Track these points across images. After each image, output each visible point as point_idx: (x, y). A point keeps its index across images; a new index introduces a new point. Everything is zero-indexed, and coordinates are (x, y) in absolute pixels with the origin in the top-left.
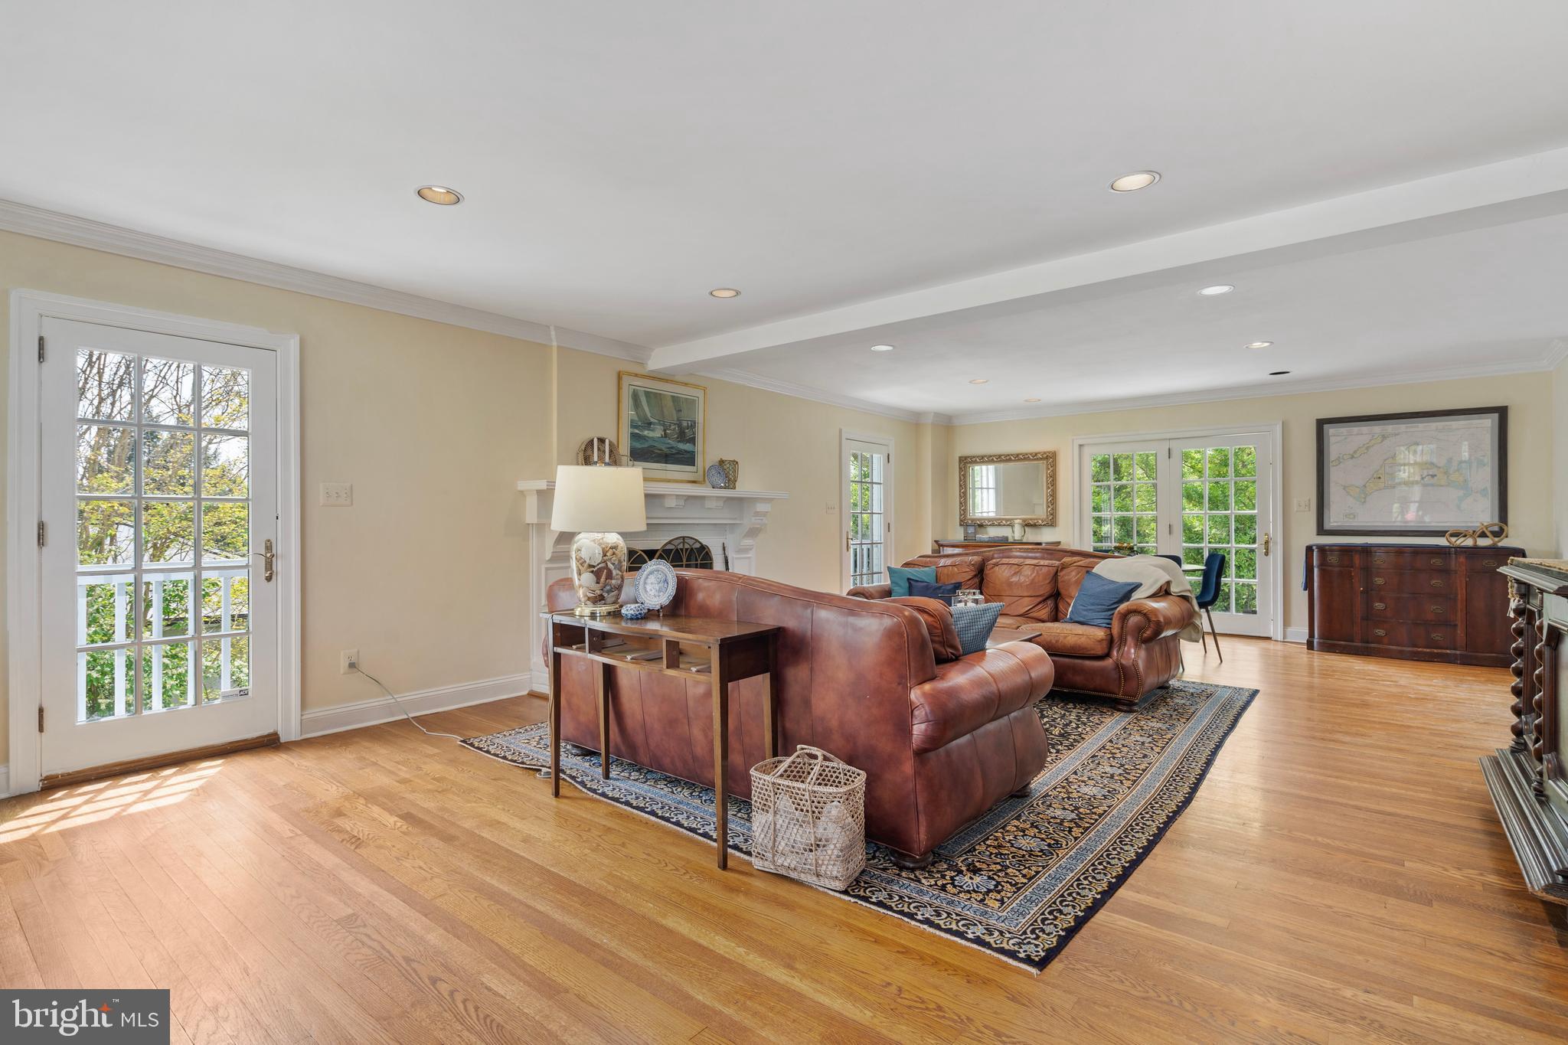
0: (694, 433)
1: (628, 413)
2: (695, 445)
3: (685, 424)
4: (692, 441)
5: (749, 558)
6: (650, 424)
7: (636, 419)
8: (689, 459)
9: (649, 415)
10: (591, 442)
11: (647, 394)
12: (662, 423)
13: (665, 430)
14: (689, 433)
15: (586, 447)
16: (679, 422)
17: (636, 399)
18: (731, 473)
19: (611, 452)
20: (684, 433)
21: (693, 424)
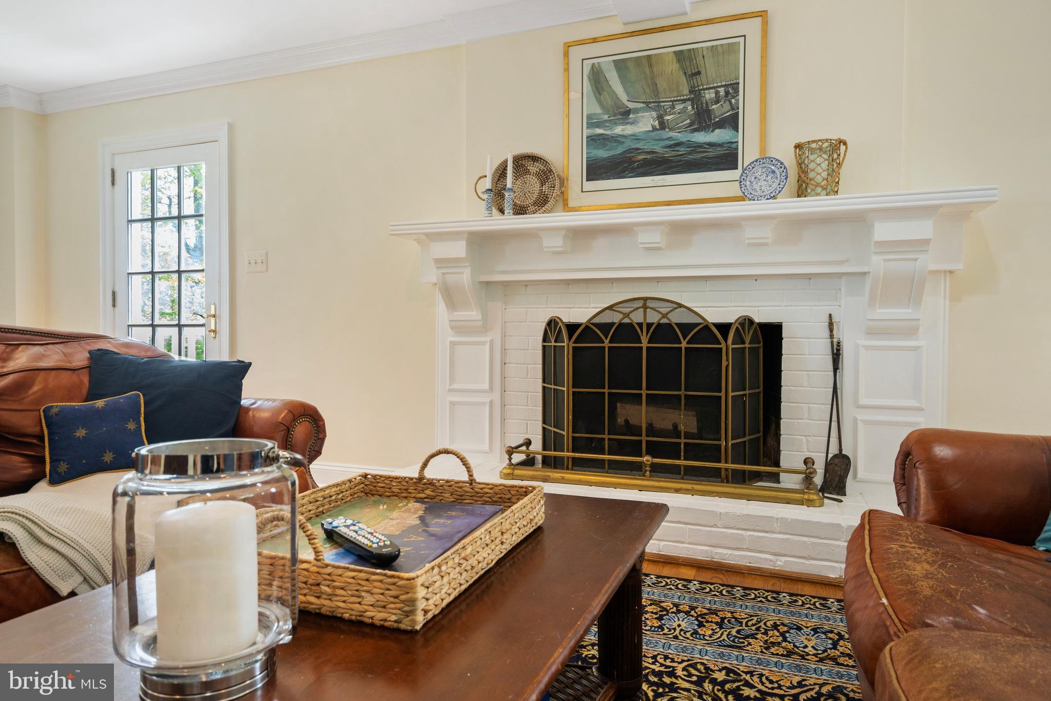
0: (734, 108)
1: (584, 105)
2: (737, 131)
3: (709, 95)
4: (732, 122)
5: (916, 349)
6: (628, 112)
7: (598, 110)
9: (623, 97)
10: (505, 163)
11: (621, 66)
12: (653, 104)
13: (660, 118)
14: (720, 110)
15: (501, 173)
16: (695, 95)
17: (597, 79)
18: (819, 166)
19: (546, 174)
20: (708, 112)
21: (732, 89)
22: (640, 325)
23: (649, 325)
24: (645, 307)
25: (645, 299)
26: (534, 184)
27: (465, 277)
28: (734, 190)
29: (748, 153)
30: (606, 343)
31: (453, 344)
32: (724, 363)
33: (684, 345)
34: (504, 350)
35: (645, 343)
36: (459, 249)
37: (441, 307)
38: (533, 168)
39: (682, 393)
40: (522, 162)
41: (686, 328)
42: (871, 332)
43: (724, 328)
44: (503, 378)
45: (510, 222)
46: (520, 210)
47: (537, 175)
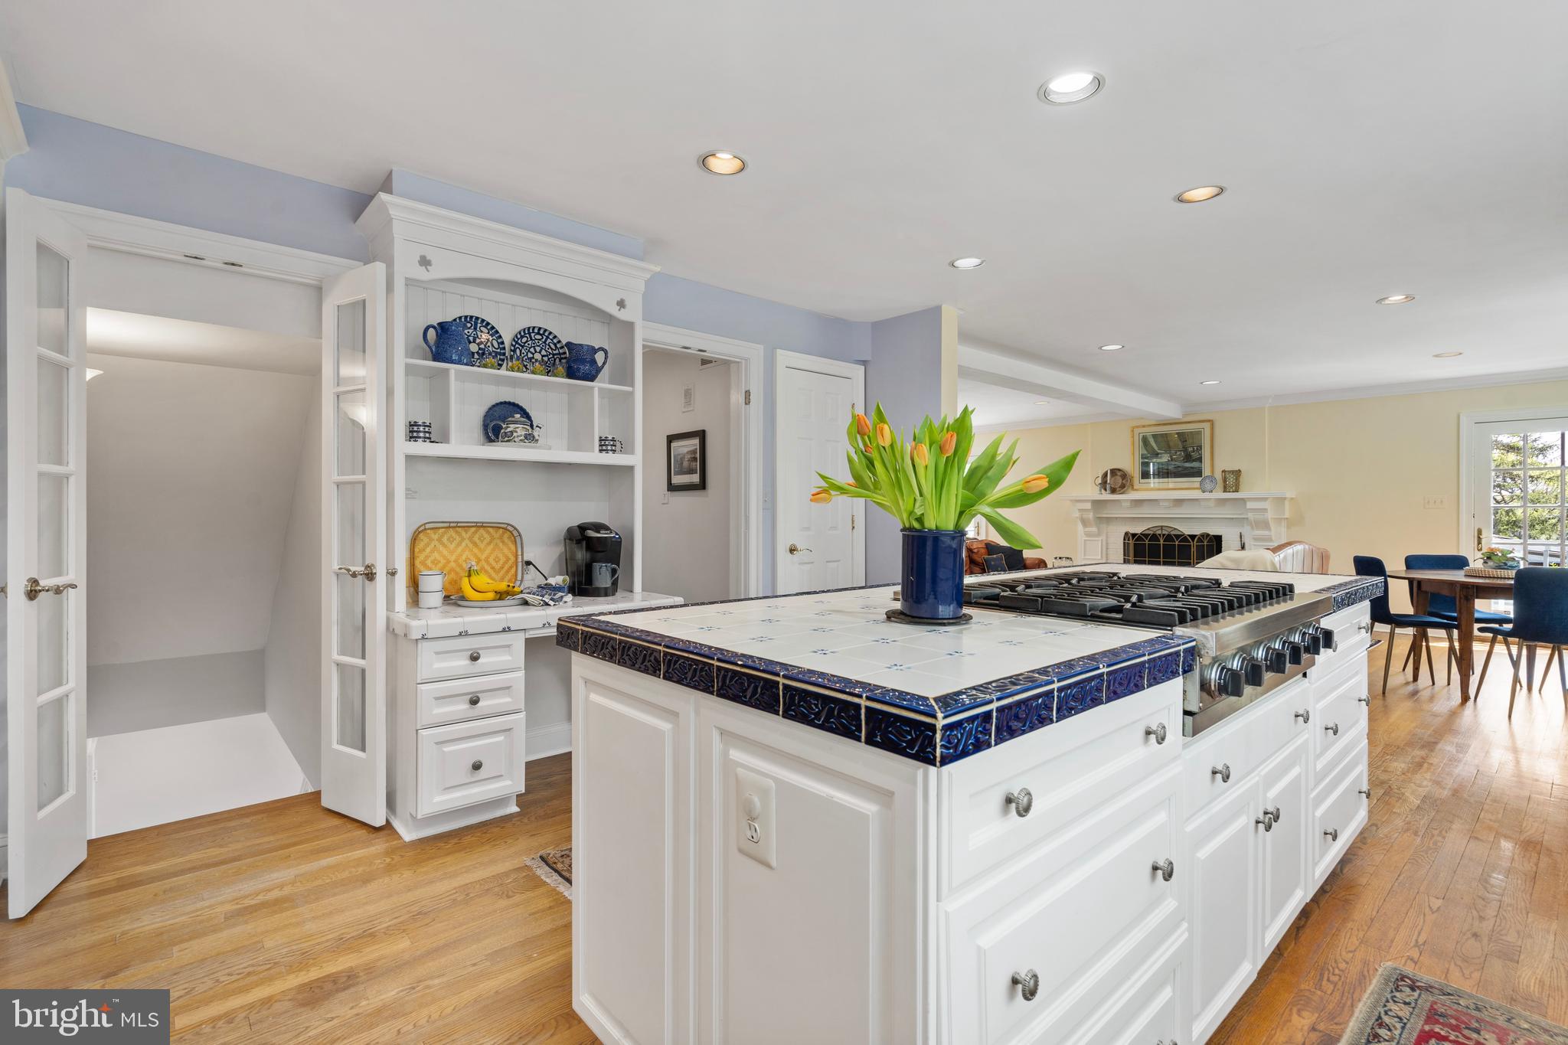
0: (1200, 454)
1: (1140, 450)
2: (1201, 462)
3: (1190, 449)
4: (1200, 460)
6: (1158, 454)
7: (1146, 452)
8: (1198, 473)
9: (1156, 448)
10: (1107, 471)
11: (1154, 436)
12: (1168, 451)
13: (1171, 456)
14: (1195, 455)
15: (1105, 475)
16: (1185, 449)
17: (1145, 440)
18: (1231, 480)
19: (1124, 476)
20: (1191, 456)
21: (1200, 448)
22: (1160, 535)
23: (1164, 535)
24: (1162, 529)
25: (1162, 526)
26: (1119, 480)
27: (1091, 516)
28: (1197, 485)
29: (1206, 472)
30: (1147, 542)
31: (1085, 540)
32: (1192, 550)
33: (1177, 543)
34: (1107, 544)
35: (1162, 542)
36: (1088, 506)
37: (1080, 527)
38: (1119, 473)
39: (1176, 560)
40: (1114, 472)
41: (1178, 536)
42: (1256, 539)
43: (1193, 537)
44: (1107, 554)
45: (1107, 496)
46: (1113, 491)
47: (1121, 476)
